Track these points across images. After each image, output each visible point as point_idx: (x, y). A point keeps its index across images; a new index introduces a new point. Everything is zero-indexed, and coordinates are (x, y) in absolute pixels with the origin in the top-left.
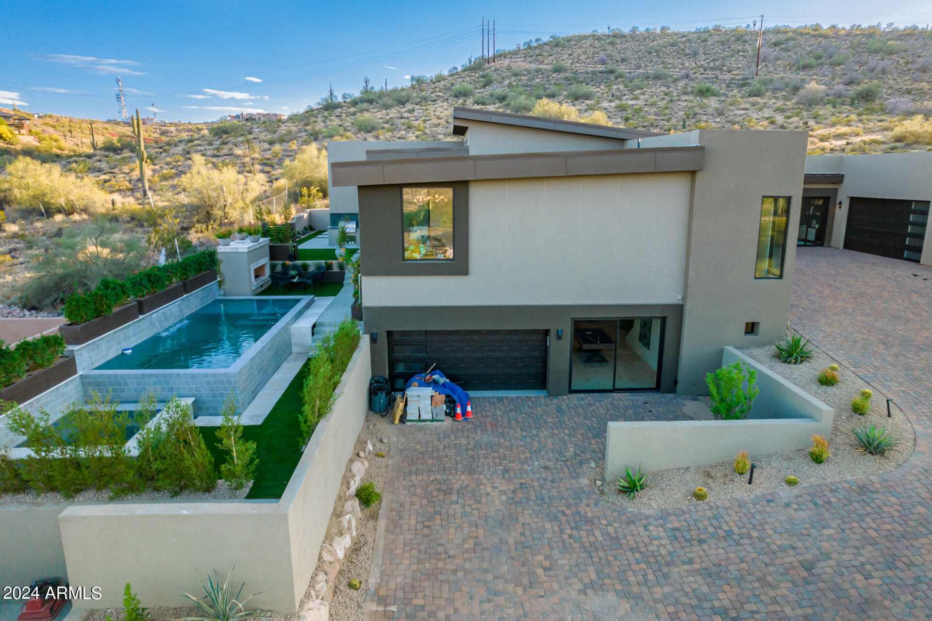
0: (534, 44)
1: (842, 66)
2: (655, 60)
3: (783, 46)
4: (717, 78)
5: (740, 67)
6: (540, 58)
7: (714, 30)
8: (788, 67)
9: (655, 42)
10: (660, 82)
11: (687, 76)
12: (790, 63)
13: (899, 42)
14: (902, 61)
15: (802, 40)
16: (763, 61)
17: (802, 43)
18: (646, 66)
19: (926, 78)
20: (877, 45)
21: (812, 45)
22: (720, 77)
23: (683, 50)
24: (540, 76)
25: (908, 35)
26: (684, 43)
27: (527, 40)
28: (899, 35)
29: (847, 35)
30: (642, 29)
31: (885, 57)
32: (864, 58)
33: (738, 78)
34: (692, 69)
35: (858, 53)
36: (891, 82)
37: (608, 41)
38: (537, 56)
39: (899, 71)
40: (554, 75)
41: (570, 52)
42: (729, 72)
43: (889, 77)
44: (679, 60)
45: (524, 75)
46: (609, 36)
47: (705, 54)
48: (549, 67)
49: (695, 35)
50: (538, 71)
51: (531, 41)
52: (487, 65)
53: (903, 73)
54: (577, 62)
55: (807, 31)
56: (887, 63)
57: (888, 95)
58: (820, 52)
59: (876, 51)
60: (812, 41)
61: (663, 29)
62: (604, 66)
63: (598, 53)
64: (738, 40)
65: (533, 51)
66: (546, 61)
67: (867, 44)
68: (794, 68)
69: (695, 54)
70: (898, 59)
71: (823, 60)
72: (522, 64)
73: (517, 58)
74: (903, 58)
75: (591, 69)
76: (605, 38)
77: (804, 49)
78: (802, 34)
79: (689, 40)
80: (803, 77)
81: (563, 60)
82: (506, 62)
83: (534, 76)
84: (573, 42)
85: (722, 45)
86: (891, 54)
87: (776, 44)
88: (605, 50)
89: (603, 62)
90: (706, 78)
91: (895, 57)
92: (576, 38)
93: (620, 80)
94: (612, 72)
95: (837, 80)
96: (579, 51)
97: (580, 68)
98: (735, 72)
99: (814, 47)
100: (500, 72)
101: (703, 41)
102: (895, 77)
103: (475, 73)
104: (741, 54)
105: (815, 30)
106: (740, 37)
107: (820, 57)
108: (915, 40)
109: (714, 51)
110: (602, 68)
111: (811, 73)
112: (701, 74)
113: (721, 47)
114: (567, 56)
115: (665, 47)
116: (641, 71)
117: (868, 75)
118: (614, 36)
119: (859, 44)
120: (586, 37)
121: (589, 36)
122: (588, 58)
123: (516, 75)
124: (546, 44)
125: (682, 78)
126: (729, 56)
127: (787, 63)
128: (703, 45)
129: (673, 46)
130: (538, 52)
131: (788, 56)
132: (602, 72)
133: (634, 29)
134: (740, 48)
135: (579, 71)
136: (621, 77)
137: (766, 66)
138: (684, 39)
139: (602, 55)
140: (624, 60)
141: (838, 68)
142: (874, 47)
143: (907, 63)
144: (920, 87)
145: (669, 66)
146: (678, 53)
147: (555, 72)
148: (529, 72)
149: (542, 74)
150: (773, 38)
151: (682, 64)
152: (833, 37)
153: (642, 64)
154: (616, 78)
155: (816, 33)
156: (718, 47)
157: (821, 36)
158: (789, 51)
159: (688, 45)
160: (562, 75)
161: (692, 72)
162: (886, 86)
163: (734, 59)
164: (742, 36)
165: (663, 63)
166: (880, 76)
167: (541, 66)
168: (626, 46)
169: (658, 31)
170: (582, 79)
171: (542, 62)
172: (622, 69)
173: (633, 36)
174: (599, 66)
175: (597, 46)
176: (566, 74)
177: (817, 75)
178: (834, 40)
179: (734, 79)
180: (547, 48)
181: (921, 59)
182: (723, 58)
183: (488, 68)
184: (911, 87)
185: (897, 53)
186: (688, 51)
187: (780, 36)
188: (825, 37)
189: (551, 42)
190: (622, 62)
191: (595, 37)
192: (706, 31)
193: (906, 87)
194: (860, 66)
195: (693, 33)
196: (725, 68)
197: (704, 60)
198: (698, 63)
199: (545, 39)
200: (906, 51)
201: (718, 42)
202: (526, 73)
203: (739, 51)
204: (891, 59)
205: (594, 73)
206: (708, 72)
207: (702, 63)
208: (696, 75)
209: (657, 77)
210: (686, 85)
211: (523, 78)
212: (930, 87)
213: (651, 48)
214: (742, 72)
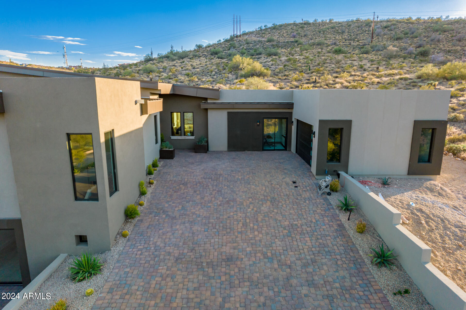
0: (263, 28)
1: (417, 38)
2: (321, 35)
3: (389, 28)
4: (350, 44)
5: (365, 38)
6: (263, 35)
7: (356, 20)
8: (389, 39)
9: (324, 27)
10: (319, 47)
11: (335, 44)
12: (391, 37)
13: (450, 26)
14: (450, 35)
15: (400, 25)
16: (377, 36)
17: (399, 27)
18: (316, 38)
19: (460, 44)
20: (437, 27)
21: (405, 28)
22: (352, 44)
23: (337, 30)
24: (260, 44)
25: (456, 22)
26: (339, 27)
27: (260, 26)
28: (452, 23)
29: (424, 23)
30: (319, 20)
31: (442, 33)
32: (429, 35)
33: (361, 44)
34: (339, 40)
35: (428, 31)
36: (441, 46)
37: (301, 26)
38: (262, 34)
39: (447, 40)
40: (267, 44)
41: (279, 32)
42: (358, 41)
43: (441, 43)
44: (334, 36)
45: (252, 44)
46: (302, 24)
47: (348, 32)
48: (266, 39)
49: (346, 23)
50: (260, 41)
51: (262, 26)
52: (235, 39)
53: (449, 41)
54: (281, 37)
55: (403, 20)
56: (442, 37)
57: (438, 53)
58: (407, 31)
59: (437, 31)
60: (405, 25)
61: (330, 20)
62: (294, 39)
63: (293, 32)
64: (367, 25)
65: (261, 32)
66: (266, 37)
67: (433, 27)
68: (392, 39)
69: (343, 32)
70: (448, 34)
71: (409, 35)
72: (253, 38)
73: (252, 35)
74: (450, 34)
75: (287, 40)
76: (300, 25)
77: (400, 30)
78: (400, 22)
79: (342, 25)
80: (396, 44)
81: (275, 36)
82: (246, 37)
83: (257, 44)
84: (283, 27)
85: (358, 28)
86: (445, 32)
87: (386, 27)
88: (297, 31)
89: (294, 37)
90: (345, 45)
91: (445, 33)
92: (286, 25)
93: (300, 45)
94: (297, 42)
95: (413, 45)
96: (284, 31)
97: (282, 40)
98: (360, 42)
99: (405, 29)
100: (241, 42)
101: (349, 26)
102: (444, 43)
103: (229, 43)
104: (367, 32)
105: (407, 20)
106: (368, 24)
107: (407, 34)
108: (459, 25)
109: (353, 31)
110: (292, 40)
111: (400, 42)
112: (343, 42)
113: (357, 29)
114: (277, 34)
115: (328, 29)
116: (312, 41)
117: (431, 42)
118: (305, 24)
119: (429, 27)
120: (290, 24)
121: (292, 24)
122: (288, 35)
123: (248, 43)
124: (269, 28)
125: (332, 44)
126: (360, 33)
127: (390, 36)
128: (348, 28)
129: (333, 28)
130: (263, 32)
131: (391, 33)
132: (292, 42)
133: (315, 20)
134: (367, 29)
135: (281, 41)
136: (300, 44)
137: (378, 38)
138: (339, 25)
139: (295, 34)
140: (305, 35)
141: (415, 39)
142: (436, 28)
143: (452, 37)
144: (456, 49)
145: (328, 38)
146: (334, 32)
147: (268, 42)
148: (255, 42)
149: (261, 43)
150: (385, 24)
151: (335, 38)
152: (416, 24)
153: (314, 38)
154: (298, 45)
155: (409, 22)
156: (356, 29)
157: (410, 23)
158: (392, 31)
159: (341, 28)
160: (271, 44)
161: (339, 41)
162: (438, 49)
163: (362, 35)
164: (369, 23)
165: (325, 37)
166: (436, 43)
167: (263, 39)
168: (309, 29)
169: (328, 21)
170: (280, 46)
171: (263, 37)
172: (303, 40)
173: (314, 24)
174: (292, 39)
175: (294, 29)
176: (273, 43)
177: (403, 43)
178: (417, 25)
179: (359, 45)
180: (269, 30)
181: (460, 34)
182: (357, 35)
183: (236, 40)
184: (451, 49)
185: (448, 31)
186: (340, 31)
187: (389, 23)
188: (412, 23)
189: (272, 27)
190: (304, 37)
191: (295, 24)
192: (352, 21)
193: (448, 49)
194: (428, 38)
195: (346, 22)
196: (356, 39)
197: (347, 36)
198: (343, 37)
199: (270, 25)
200: (453, 30)
201: (356, 26)
202: (253, 42)
203: (366, 31)
204: (444, 35)
205: (288, 42)
206: (347, 41)
207: (345, 37)
208: (340, 43)
209: (319, 44)
210: (333, 48)
211: (251, 45)
212: (461, 49)
213: (321, 30)
214: (365, 42)
